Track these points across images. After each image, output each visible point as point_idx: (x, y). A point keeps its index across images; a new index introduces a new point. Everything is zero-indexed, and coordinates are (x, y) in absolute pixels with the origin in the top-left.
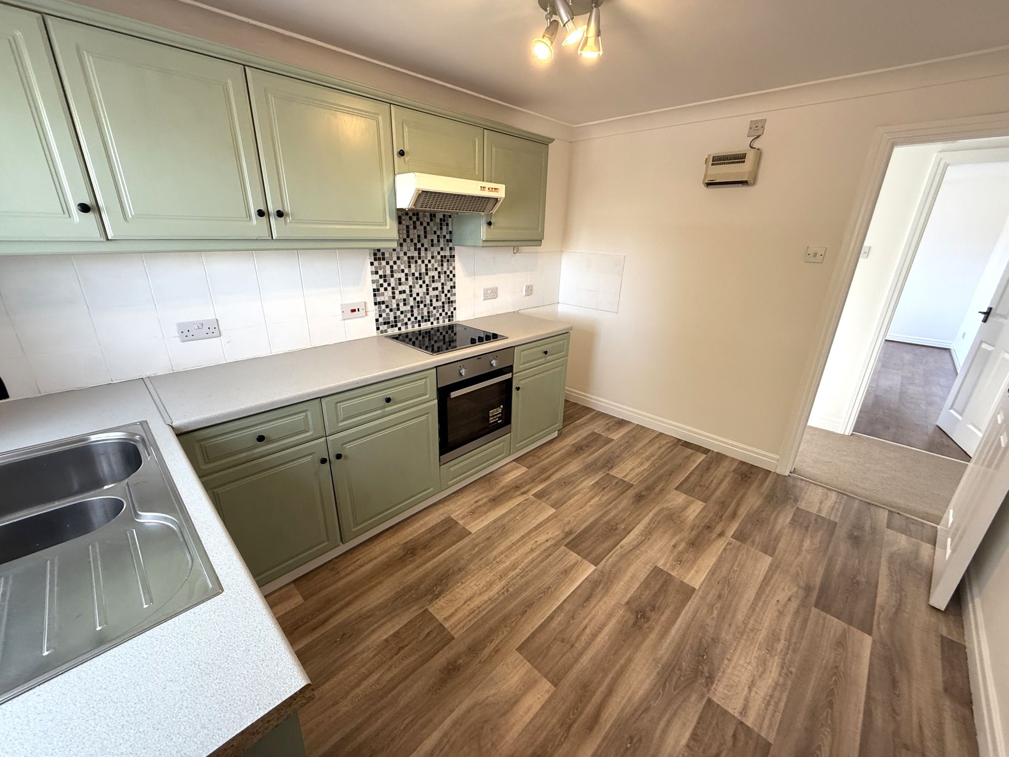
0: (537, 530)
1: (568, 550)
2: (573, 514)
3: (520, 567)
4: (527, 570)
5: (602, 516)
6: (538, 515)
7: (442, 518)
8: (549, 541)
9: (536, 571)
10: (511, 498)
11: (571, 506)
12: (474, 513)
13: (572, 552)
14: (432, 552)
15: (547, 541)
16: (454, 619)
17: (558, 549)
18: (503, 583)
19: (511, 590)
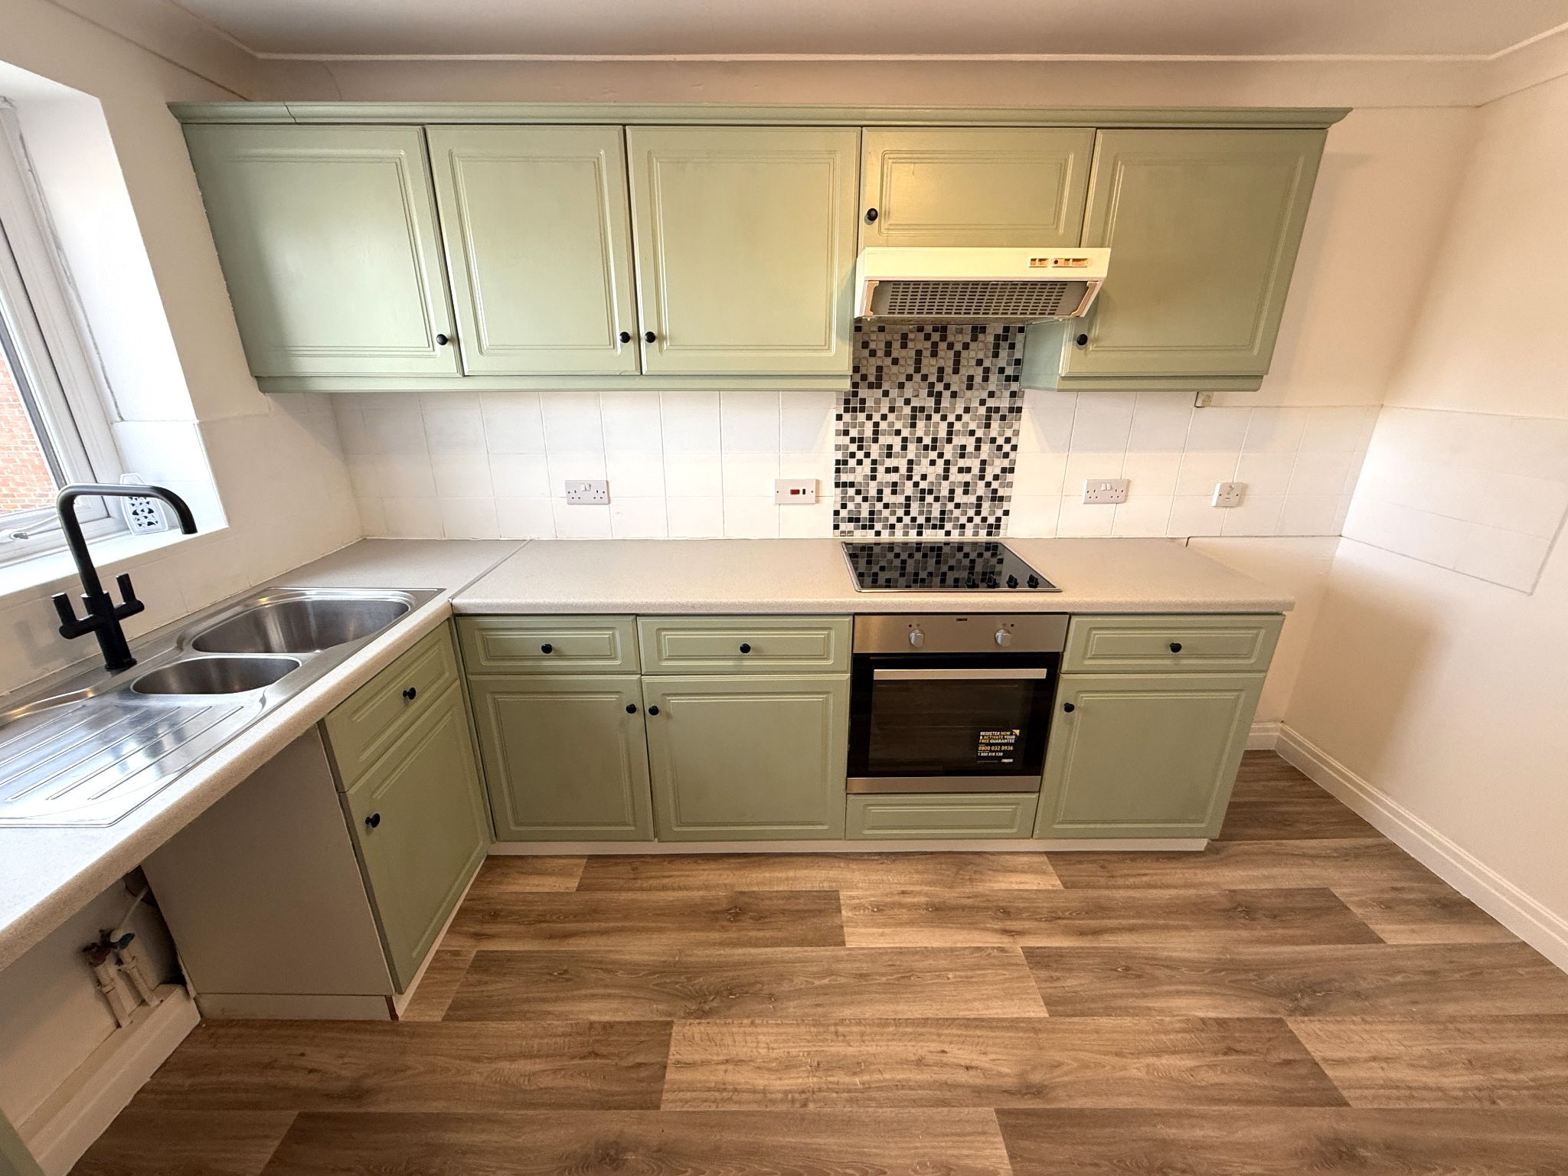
0: (967, 1027)
1: (995, 1127)
2: (1082, 1055)
3: (866, 1078)
4: (874, 1094)
5: (1162, 1116)
6: (998, 998)
7: (826, 886)
8: (972, 1072)
9: (888, 1112)
10: (973, 926)
11: (1097, 1032)
12: (880, 910)
13: (1001, 1139)
14: (761, 934)
15: (967, 1068)
16: (687, 1076)
17: (975, 1105)
18: (812, 1081)
19: (811, 1106)
